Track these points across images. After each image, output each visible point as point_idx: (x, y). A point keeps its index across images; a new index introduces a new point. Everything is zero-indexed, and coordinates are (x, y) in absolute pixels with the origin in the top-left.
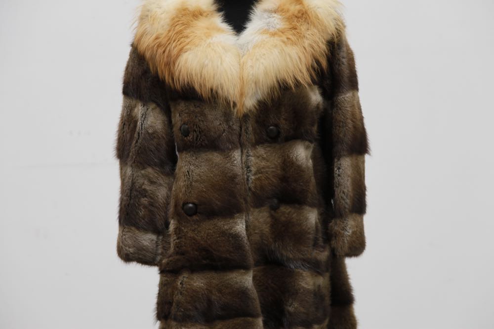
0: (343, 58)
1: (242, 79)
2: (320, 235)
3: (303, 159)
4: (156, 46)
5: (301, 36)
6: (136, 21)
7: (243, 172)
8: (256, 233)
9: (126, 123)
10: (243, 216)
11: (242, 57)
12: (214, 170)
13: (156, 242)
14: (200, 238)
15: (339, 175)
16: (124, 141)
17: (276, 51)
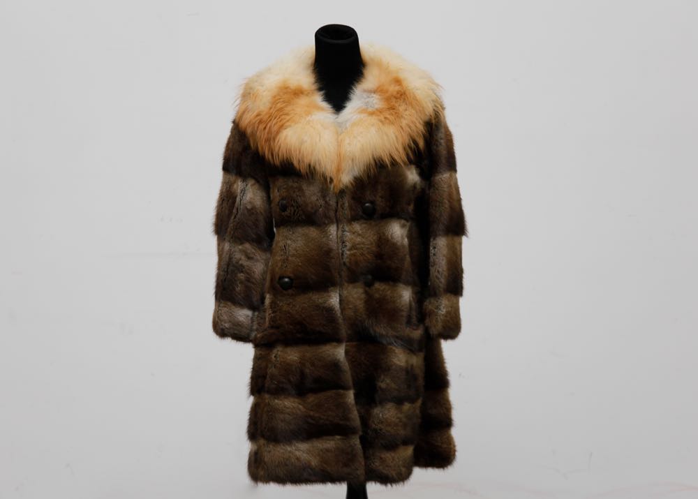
0: (441, 139)
1: (339, 155)
2: (414, 313)
3: (398, 237)
4: (257, 122)
5: (398, 116)
7: (338, 247)
8: (350, 308)
9: (225, 198)
10: (336, 290)
11: (340, 134)
12: (310, 244)
13: (252, 318)
15: (434, 255)
16: (223, 216)
17: (373, 130)
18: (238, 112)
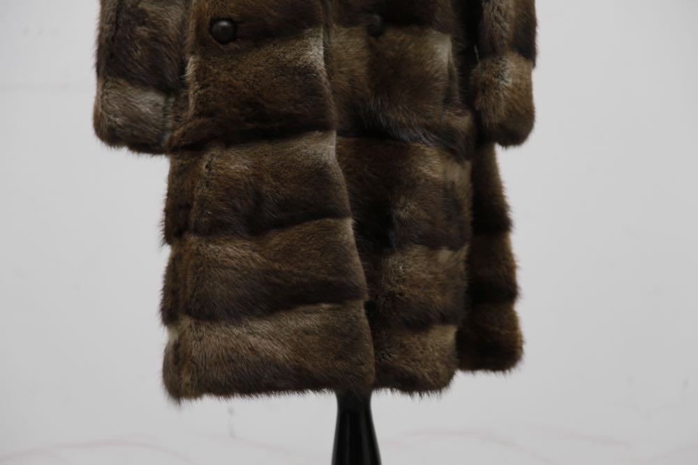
10: (318, 32)
13: (164, 108)
14: (241, 83)
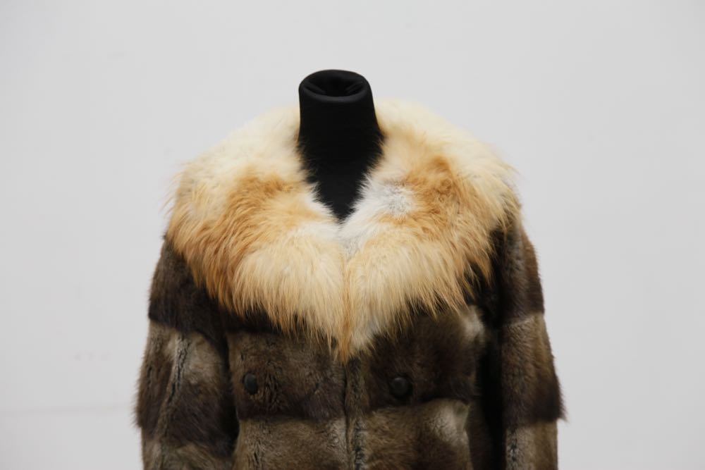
0: (518, 258)
1: (346, 299)
3: (452, 433)
4: (203, 241)
5: (447, 225)
6: (171, 198)
7: (350, 459)
9: (153, 366)
11: (348, 261)
12: (300, 453)
15: (514, 459)
16: (150, 397)
17: (404, 252)
18: (171, 224)
